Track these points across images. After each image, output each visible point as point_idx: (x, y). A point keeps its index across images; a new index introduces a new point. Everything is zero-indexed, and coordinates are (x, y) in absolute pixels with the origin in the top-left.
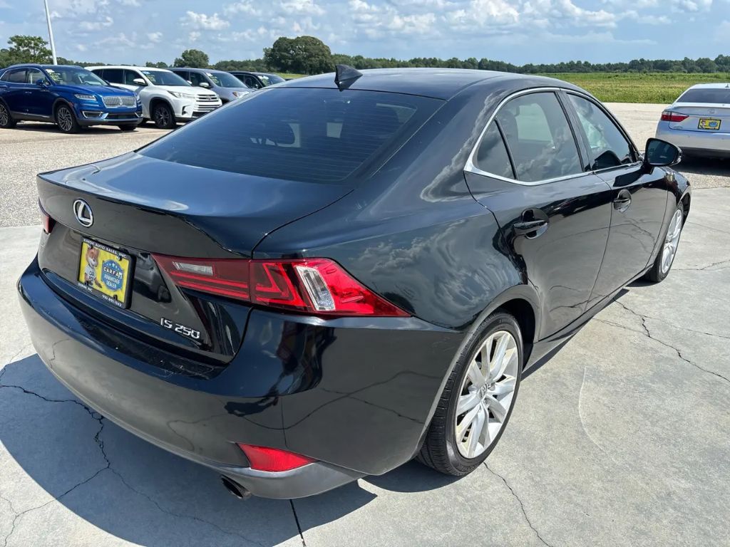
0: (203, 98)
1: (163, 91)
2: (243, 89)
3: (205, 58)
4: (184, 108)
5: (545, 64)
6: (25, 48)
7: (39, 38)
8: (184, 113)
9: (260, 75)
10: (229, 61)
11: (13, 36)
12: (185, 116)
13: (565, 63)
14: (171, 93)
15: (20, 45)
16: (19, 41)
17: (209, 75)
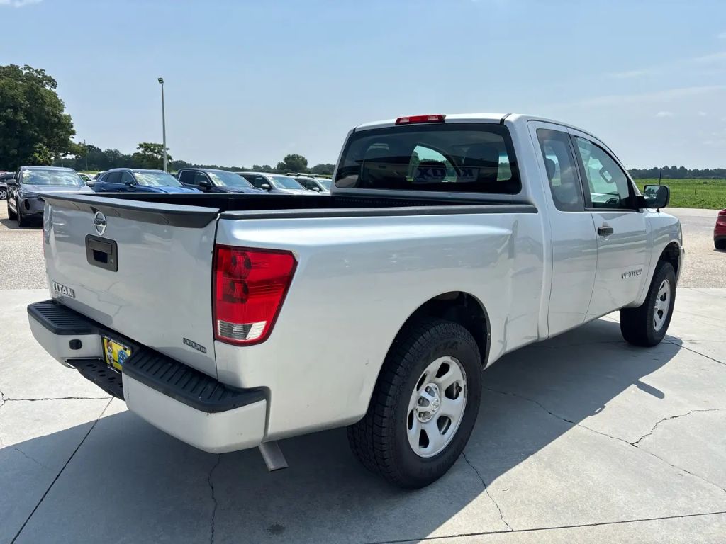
3: (305, 163)
5: (638, 169)
6: (150, 153)
10: (325, 164)
11: (142, 143)
13: (659, 168)
15: (146, 150)
16: (146, 146)
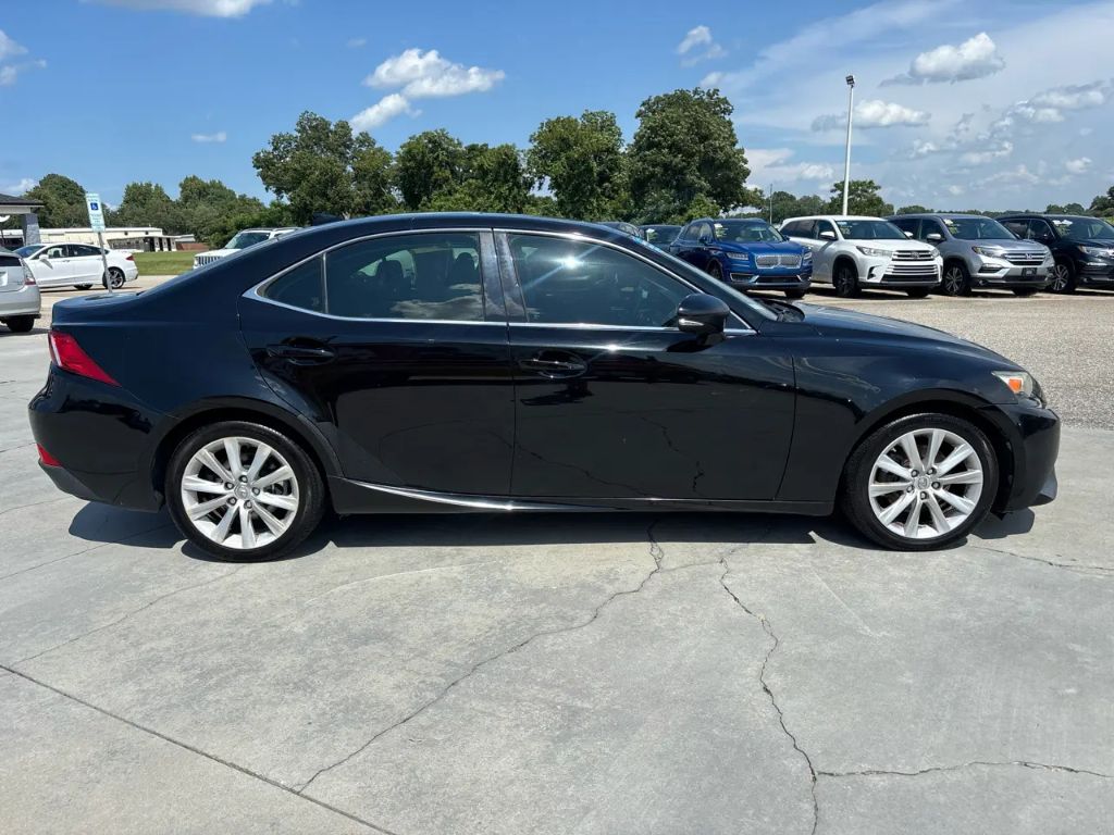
0: (904, 255)
1: (849, 247)
2: (1009, 241)
4: (872, 269)
7: (871, 182)
8: (871, 276)
9: (1056, 219)
12: (871, 280)
14: (860, 249)
17: (948, 222)
